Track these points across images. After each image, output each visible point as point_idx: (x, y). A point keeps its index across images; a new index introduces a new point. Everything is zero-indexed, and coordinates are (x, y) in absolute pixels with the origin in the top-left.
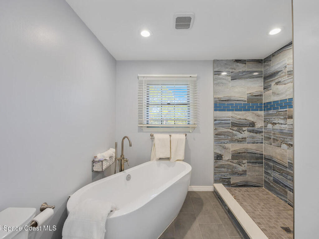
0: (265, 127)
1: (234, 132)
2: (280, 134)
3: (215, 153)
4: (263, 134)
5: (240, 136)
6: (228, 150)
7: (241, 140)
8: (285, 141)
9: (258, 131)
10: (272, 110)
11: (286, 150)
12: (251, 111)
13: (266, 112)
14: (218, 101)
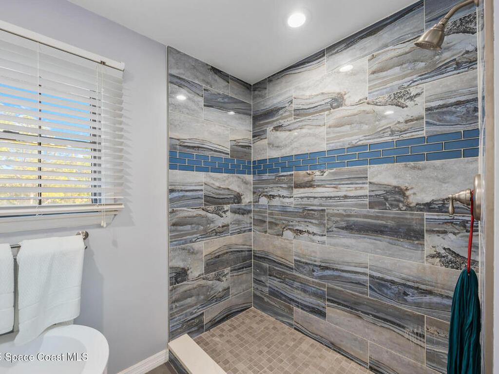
0: (256, 202)
1: (210, 215)
2: (282, 214)
3: (171, 268)
4: (252, 215)
5: (219, 222)
6: (198, 255)
7: (221, 229)
8: (289, 225)
9: (245, 210)
10: (268, 174)
11: (292, 240)
12: (236, 174)
13: (257, 177)
14: (178, 147)
